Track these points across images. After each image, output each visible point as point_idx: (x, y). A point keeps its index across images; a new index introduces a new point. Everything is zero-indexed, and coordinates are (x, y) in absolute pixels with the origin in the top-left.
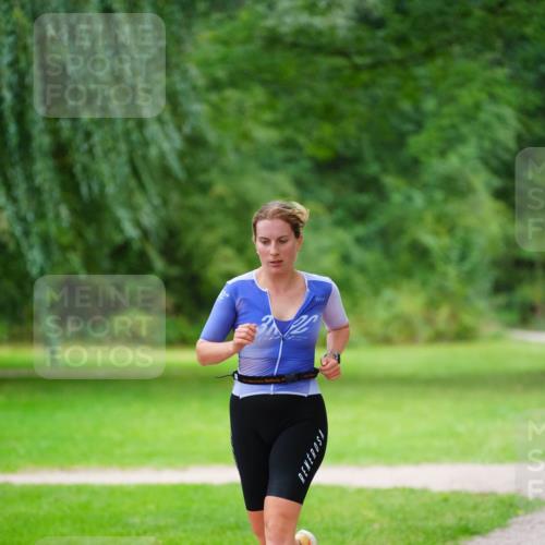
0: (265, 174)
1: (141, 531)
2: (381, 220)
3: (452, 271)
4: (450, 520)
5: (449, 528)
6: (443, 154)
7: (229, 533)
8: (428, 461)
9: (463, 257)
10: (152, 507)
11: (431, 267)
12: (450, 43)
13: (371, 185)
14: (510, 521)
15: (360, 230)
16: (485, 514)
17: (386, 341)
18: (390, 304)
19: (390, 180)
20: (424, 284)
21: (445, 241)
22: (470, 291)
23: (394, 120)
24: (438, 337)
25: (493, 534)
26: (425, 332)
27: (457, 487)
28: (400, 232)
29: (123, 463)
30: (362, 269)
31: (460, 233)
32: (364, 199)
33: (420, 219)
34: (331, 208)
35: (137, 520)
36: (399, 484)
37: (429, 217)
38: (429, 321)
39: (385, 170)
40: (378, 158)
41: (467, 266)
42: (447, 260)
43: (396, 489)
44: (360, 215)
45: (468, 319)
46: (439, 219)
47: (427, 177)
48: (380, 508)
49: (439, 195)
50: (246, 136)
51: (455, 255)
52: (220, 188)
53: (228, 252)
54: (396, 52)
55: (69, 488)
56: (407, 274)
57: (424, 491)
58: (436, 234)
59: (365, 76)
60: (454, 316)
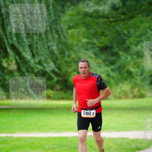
0: (86, 51)
1: (48, 149)
2: (118, 64)
3: (138, 78)
4: (134, 146)
5: (133, 148)
6: (136, 45)
7: (72, 150)
8: (129, 130)
9: (141, 75)
10: (51, 143)
11: (133, 77)
12: (138, 14)
13: (116, 54)
14: (150, 146)
15: (112, 67)
16: (144, 145)
17: (120, 98)
18: (121, 88)
19: (121, 53)
20: (130, 82)
21: (137, 70)
22: (143, 84)
23: (122, 36)
24: (135, 97)
25: (145, 150)
26: (131, 95)
27: (137, 137)
28: (124, 67)
29: (44, 131)
30: (113, 78)
31: (141, 67)
32: (114, 58)
33: (130, 64)
34: (104, 61)
35: (47, 146)
36: (121, 137)
37: (132, 63)
38: (132, 92)
39: (120, 50)
40: (118, 47)
41: (142, 77)
42: (137, 75)
43: (119, 138)
44: (112, 63)
45: (143, 92)
46: (135, 64)
47: (131, 52)
48: (115, 143)
49: (135, 57)
50: (80, 41)
51: (139, 74)
53: (75, 73)
54: (123, 17)
55: (29, 138)
56: (126, 79)
57: (127, 138)
58: (134, 68)
59: (113, 24)
60: (139, 91)
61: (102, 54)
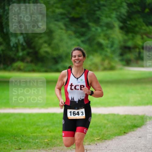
0: (56, 22)
2: (89, 35)
3: (109, 50)
9: (112, 46)
11: (103, 49)
13: (86, 26)
15: (83, 39)
18: (91, 60)
19: (91, 24)
20: (101, 54)
21: (107, 42)
22: (113, 56)
24: (105, 69)
26: (101, 68)
28: (94, 39)
31: (111, 39)
32: (84, 30)
33: (100, 36)
34: (75, 32)
37: (102, 35)
38: (102, 65)
39: (90, 21)
40: (88, 18)
41: (113, 49)
42: (107, 47)
44: (83, 35)
45: (113, 64)
46: (105, 35)
47: (101, 24)
49: (105, 28)
51: (109, 46)
53: (46, 45)
56: (96, 51)
58: (104, 40)
60: (109, 63)
61: (72, 26)
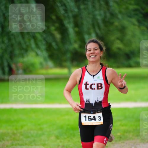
52: (116, 23)
53: (118, 41)
